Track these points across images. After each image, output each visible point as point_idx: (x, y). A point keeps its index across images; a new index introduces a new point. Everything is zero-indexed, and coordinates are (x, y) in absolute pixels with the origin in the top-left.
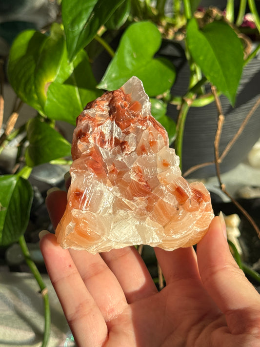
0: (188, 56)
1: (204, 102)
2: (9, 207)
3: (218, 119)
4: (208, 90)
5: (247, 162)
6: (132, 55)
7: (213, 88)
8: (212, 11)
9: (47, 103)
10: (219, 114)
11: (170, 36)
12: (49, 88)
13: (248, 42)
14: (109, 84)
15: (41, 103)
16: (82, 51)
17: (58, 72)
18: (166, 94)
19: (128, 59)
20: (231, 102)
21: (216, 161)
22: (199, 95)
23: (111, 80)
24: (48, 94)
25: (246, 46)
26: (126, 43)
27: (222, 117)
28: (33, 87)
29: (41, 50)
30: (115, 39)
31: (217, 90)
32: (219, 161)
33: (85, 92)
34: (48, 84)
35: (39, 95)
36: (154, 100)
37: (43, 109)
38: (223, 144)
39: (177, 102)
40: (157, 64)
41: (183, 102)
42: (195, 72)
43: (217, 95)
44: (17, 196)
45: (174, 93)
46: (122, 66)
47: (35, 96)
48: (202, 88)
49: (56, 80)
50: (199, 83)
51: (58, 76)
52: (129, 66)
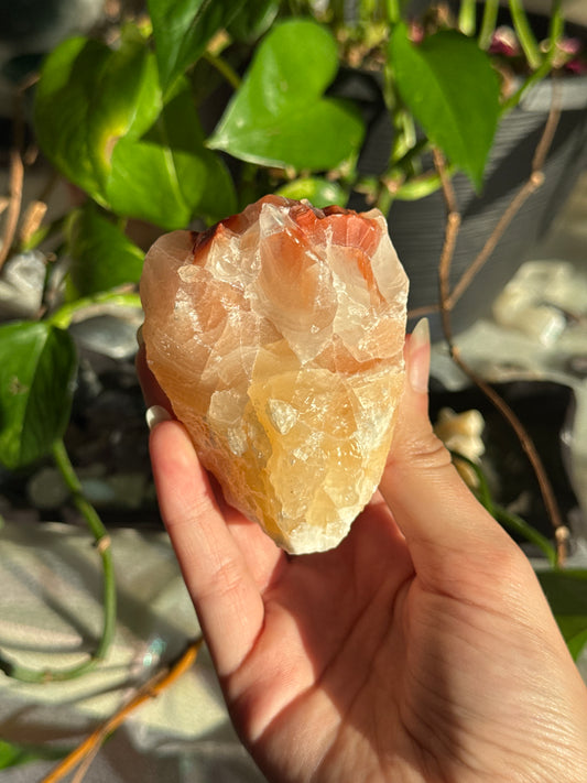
0: (389, 100)
1: (420, 189)
2: (34, 387)
3: (447, 221)
4: (429, 169)
6: (278, 87)
7: (439, 162)
8: (437, 11)
9: (111, 183)
10: (448, 213)
11: (355, 58)
12: (115, 151)
13: (506, 76)
14: (233, 141)
15: (99, 178)
16: (180, 79)
17: (134, 117)
18: (346, 169)
19: (270, 93)
20: (473, 187)
21: (441, 305)
22: (409, 178)
23: (236, 133)
24: (112, 162)
25: (501, 81)
26: (266, 64)
27: (454, 219)
28: (84, 148)
30: (242, 58)
31: (448, 163)
32: (448, 305)
33: (185, 159)
34: (113, 140)
35: (95, 162)
36: (320, 182)
37: (102, 191)
38: (455, 278)
39: (368, 188)
40: (328, 109)
41: (381, 187)
42: (401, 131)
43: (447, 175)
44: (47, 363)
45: (362, 170)
46: (258, 106)
47: (87, 165)
48: (416, 165)
49: (128, 134)
50: (411, 153)
51: (133, 125)
52: (273, 107)
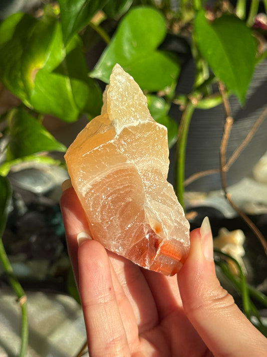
0: (194, 52)
1: (211, 103)
3: (225, 122)
4: (216, 92)
5: (252, 176)
6: (131, 44)
7: (221, 88)
9: (33, 93)
10: (226, 117)
11: (176, 29)
12: (37, 76)
13: (260, 40)
14: (104, 73)
15: (27, 91)
16: (76, 37)
17: (48, 58)
18: (169, 91)
19: (126, 47)
20: (240, 103)
21: (221, 169)
22: (205, 96)
23: (106, 69)
24: (35, 82)
25: (258, 44)
26: (125, 31)
27: (229, 121)
28: (19, 74)
29: (30, 35)
30: (111, 27)
31: (226, 90)
32: (225, 169)
33: (77, 83)
34: (36, 70)
35: (25, 82)
36: (153, 98)
37: (29, 98)
38: (229, 153)
39: (181, 101)
40: (159, 57)
41: (188, 101)
42: (201, 70)
43: (225, 96)
45: (178, 92)
47: (21, 84)
48: (208, 89)
49: (45, 67)
50: (206, 82)
51: (47, 62)
52: (128, 55)
